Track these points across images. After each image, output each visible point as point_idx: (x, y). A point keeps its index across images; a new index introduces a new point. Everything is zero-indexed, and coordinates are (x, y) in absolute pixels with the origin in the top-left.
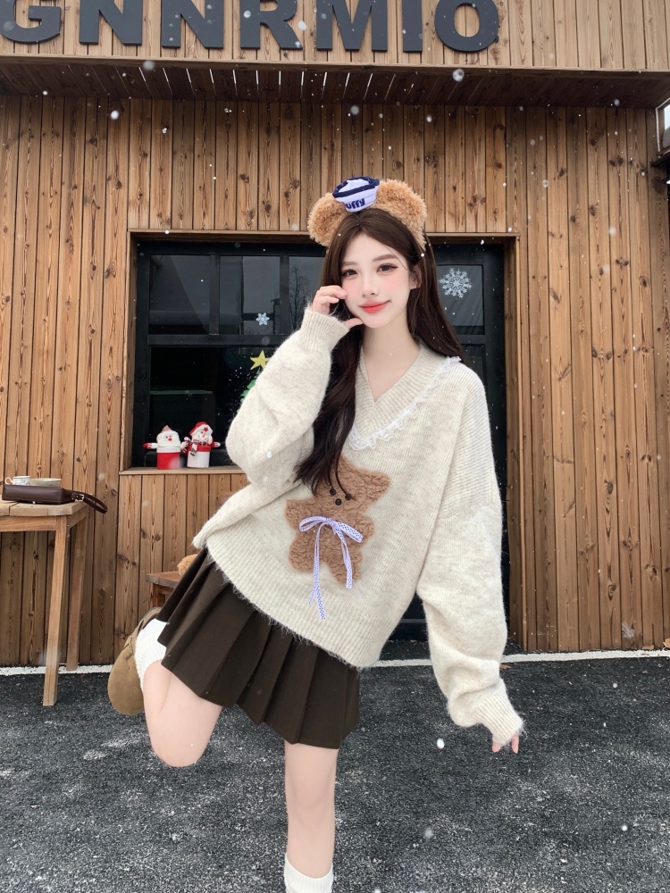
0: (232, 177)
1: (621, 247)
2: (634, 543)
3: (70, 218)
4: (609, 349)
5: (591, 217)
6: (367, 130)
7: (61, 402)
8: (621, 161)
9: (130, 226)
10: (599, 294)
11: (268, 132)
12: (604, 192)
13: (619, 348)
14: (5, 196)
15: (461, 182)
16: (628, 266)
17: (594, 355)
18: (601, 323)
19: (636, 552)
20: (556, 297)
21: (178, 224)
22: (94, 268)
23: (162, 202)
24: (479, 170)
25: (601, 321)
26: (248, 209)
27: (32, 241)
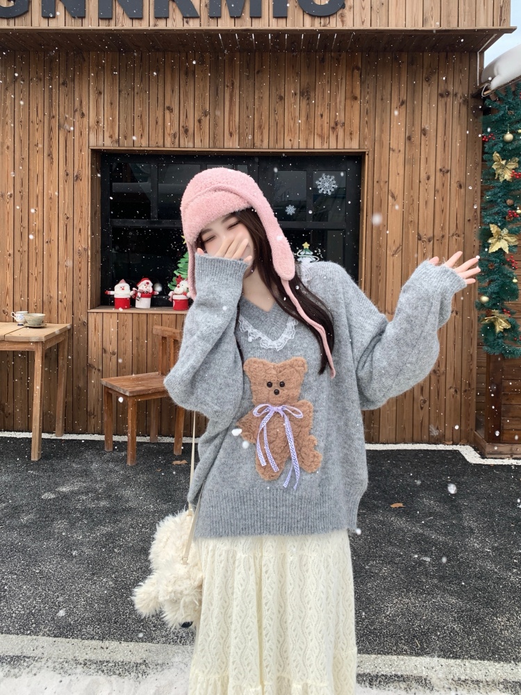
0: (161, 109)
1: (444, 160)
2: (442, 372)
3: (50, 139)
4: (430, 235)
5: (423, 136)
6: (258, 72)
7: (48, 264)
8: (448, 94)
9: (91, 145)
10: (426, 194)
11: (187, 74)
12: (434, 118)
13: (438, 232)
14: (7, 124)
15: (326, 110)
16: (449, 174)
17: (420, 239)
18: (425, 215)
19: (443, 378)
20: (393, 197)
21: (124, 143)
22: (67, 175)
23: (112, 127)
24: (340, 102)
25: (426, 214)
26: (172, 132)
27: (25, 155)
